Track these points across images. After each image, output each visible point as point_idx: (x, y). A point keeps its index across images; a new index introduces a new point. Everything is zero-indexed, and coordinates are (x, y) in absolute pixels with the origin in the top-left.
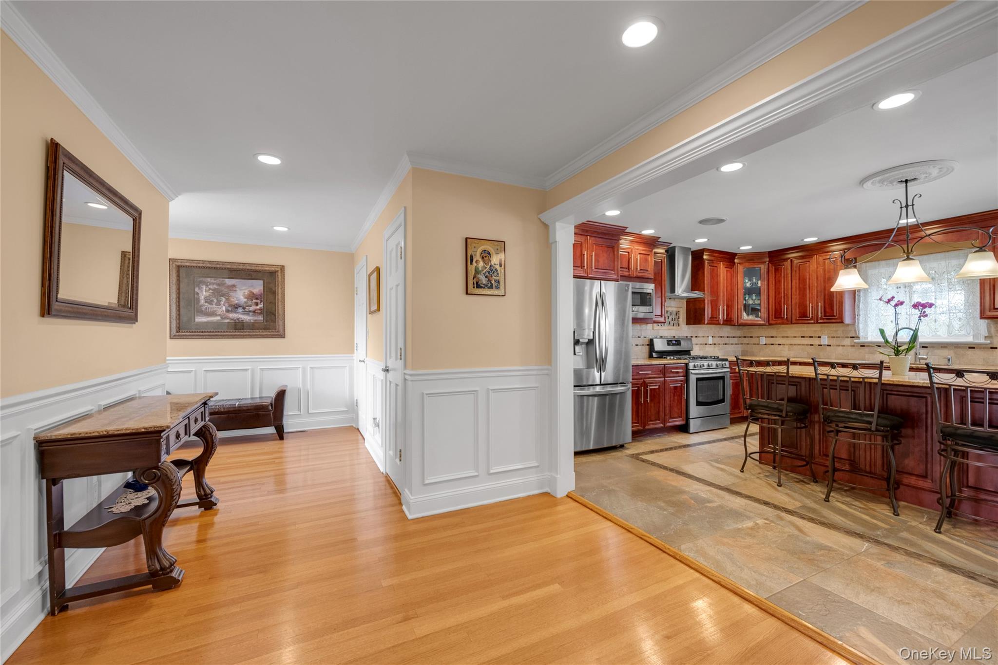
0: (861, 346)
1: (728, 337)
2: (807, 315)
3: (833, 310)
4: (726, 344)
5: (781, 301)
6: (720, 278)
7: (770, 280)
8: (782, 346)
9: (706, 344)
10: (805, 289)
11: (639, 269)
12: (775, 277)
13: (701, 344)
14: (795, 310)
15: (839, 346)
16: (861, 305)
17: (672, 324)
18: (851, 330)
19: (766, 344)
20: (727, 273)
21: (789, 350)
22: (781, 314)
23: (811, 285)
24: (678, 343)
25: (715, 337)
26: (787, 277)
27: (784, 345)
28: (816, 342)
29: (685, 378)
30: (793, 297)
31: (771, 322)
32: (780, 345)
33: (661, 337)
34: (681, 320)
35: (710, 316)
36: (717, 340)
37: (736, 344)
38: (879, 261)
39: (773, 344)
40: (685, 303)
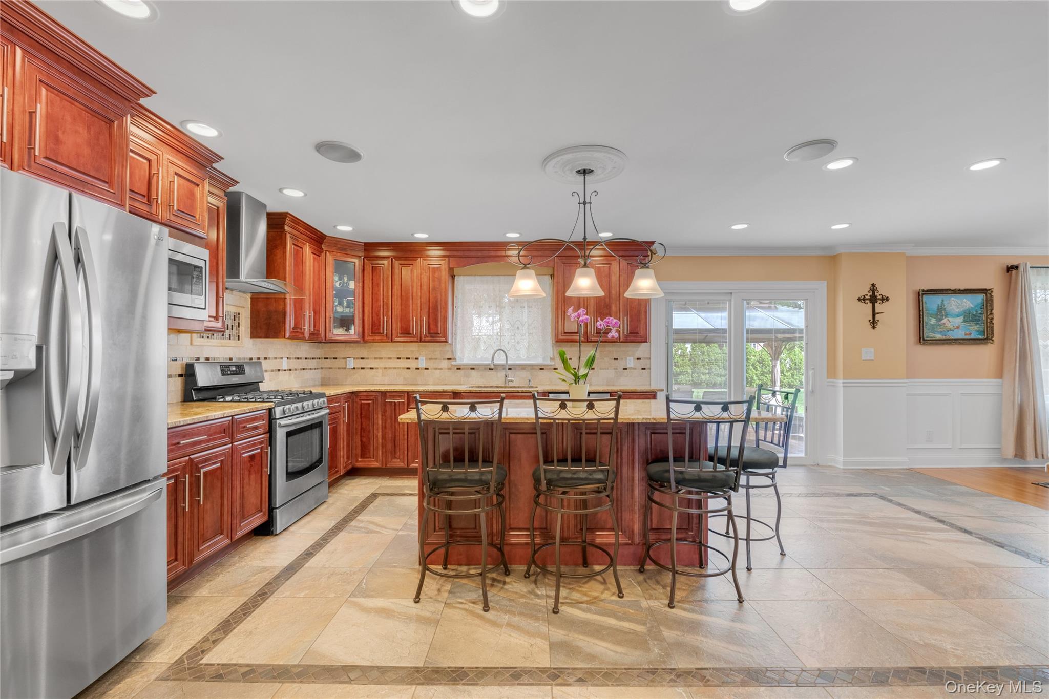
0: (458, 369)
1: (306, 359)
2: (409, 331)
3: (437, 326)
4: (304, 369)
5: (379, 311)
6: (306, 266)
7: (365, 282)
8: (374, 370)
9: (279, 370)
10: (407, 298)
11: (175, 209)
12: (373, 279)
13: (272, 371)
14: (397, 324)
15: (436, 369)
16: (459, 324)
17: (228, 336)
18: (448, 351)
19: (354, 368)
20: (314, 261)
21: (382, 376)
22: (379, 329)
23: (414, 294)
24: (240, 370)
25: (290, 359)
26: (386, 281)
27: (377, 368)
28: (412, 364)
29: (268, 435)
30: (394, 307)
31: (367, 338)
32: (373, 368)
33: (208, 359)
34: (242, 328)
35: (293, 325)
36: (294, 364)
37: (315, 369)
38: (475, 275)
39: (363, 368)
40: (250, 299)
